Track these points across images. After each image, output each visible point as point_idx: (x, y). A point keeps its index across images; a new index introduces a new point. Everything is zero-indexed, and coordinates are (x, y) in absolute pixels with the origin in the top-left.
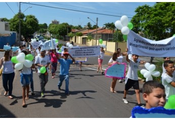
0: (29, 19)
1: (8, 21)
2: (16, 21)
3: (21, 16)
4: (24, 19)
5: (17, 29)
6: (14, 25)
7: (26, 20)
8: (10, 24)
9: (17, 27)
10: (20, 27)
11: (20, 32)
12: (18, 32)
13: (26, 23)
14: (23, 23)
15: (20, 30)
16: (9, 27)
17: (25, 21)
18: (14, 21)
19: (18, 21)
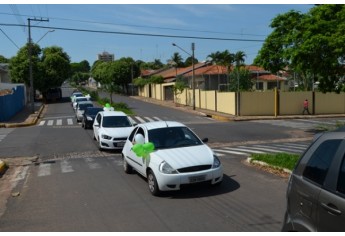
0: (49, 56)
1: (6, 61)
2: (23, 61)
3: (32, 49)
4: (40, 56)
5: (25, 78)
6: (19, 69)
7: (44, 58)
8: (11, 68)
9: (26, 73)
10: (31, 71)
11: (32, 83)
12: (28, 84)
13: (43, 64)
14: (39, 63)
15: (31, 78)
16: (9, 74)
17: (43, 60)
18: (18, 61)
19: (28, 61)
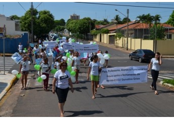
0: (42, 16)
1: (19, 18)
2: (28, 18)
3: (33, 12)
4: (38, 16)
5: (28, 28)
6: (25, 23)
7: (39, 17)
8: (21, 22)
9: (29, 25)
10: (32, 26)
11: (32, 31)
12: (30, 32)
13: (39, 21)
14: (37, 20)
15: (32, 29)
16: (20, 26)
17: (39, 19)
18: (25, 18)
19: (31, 18)
